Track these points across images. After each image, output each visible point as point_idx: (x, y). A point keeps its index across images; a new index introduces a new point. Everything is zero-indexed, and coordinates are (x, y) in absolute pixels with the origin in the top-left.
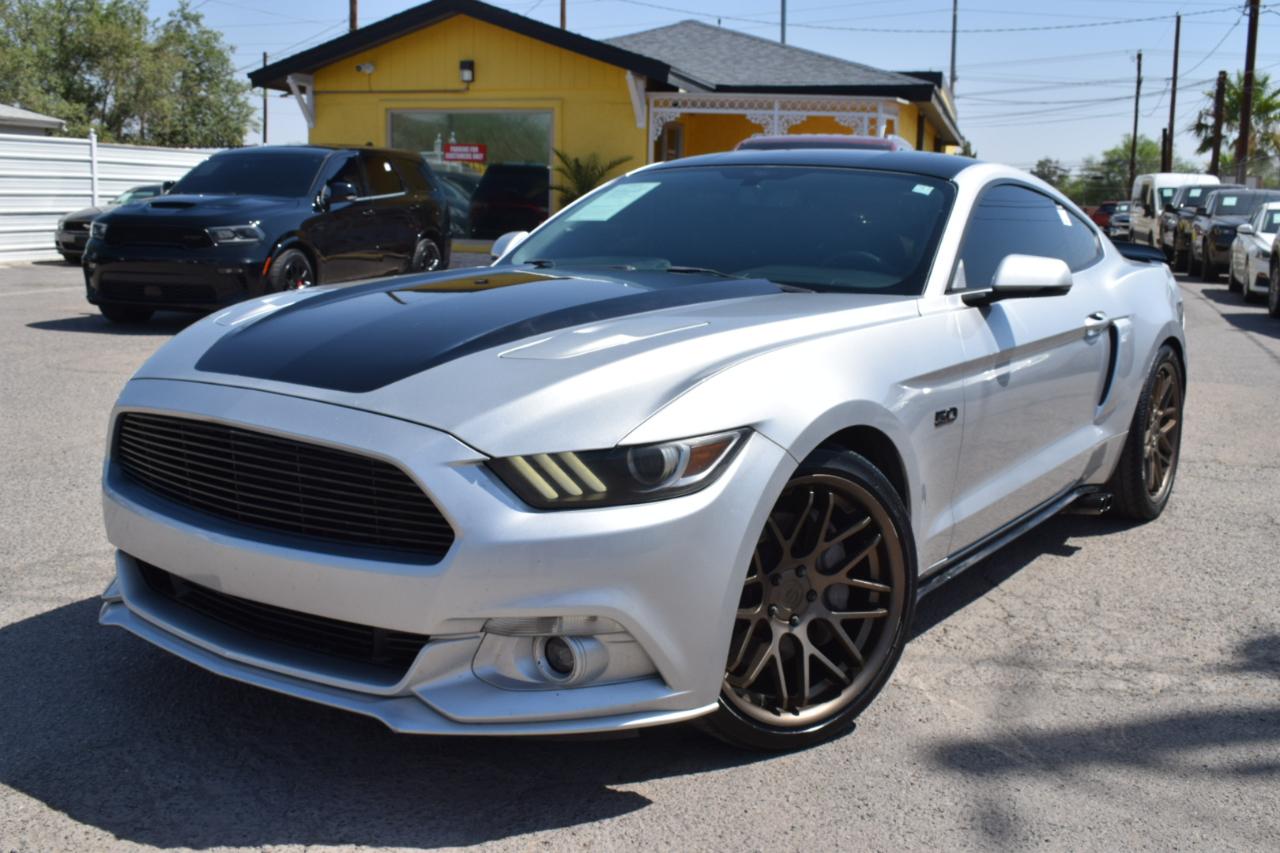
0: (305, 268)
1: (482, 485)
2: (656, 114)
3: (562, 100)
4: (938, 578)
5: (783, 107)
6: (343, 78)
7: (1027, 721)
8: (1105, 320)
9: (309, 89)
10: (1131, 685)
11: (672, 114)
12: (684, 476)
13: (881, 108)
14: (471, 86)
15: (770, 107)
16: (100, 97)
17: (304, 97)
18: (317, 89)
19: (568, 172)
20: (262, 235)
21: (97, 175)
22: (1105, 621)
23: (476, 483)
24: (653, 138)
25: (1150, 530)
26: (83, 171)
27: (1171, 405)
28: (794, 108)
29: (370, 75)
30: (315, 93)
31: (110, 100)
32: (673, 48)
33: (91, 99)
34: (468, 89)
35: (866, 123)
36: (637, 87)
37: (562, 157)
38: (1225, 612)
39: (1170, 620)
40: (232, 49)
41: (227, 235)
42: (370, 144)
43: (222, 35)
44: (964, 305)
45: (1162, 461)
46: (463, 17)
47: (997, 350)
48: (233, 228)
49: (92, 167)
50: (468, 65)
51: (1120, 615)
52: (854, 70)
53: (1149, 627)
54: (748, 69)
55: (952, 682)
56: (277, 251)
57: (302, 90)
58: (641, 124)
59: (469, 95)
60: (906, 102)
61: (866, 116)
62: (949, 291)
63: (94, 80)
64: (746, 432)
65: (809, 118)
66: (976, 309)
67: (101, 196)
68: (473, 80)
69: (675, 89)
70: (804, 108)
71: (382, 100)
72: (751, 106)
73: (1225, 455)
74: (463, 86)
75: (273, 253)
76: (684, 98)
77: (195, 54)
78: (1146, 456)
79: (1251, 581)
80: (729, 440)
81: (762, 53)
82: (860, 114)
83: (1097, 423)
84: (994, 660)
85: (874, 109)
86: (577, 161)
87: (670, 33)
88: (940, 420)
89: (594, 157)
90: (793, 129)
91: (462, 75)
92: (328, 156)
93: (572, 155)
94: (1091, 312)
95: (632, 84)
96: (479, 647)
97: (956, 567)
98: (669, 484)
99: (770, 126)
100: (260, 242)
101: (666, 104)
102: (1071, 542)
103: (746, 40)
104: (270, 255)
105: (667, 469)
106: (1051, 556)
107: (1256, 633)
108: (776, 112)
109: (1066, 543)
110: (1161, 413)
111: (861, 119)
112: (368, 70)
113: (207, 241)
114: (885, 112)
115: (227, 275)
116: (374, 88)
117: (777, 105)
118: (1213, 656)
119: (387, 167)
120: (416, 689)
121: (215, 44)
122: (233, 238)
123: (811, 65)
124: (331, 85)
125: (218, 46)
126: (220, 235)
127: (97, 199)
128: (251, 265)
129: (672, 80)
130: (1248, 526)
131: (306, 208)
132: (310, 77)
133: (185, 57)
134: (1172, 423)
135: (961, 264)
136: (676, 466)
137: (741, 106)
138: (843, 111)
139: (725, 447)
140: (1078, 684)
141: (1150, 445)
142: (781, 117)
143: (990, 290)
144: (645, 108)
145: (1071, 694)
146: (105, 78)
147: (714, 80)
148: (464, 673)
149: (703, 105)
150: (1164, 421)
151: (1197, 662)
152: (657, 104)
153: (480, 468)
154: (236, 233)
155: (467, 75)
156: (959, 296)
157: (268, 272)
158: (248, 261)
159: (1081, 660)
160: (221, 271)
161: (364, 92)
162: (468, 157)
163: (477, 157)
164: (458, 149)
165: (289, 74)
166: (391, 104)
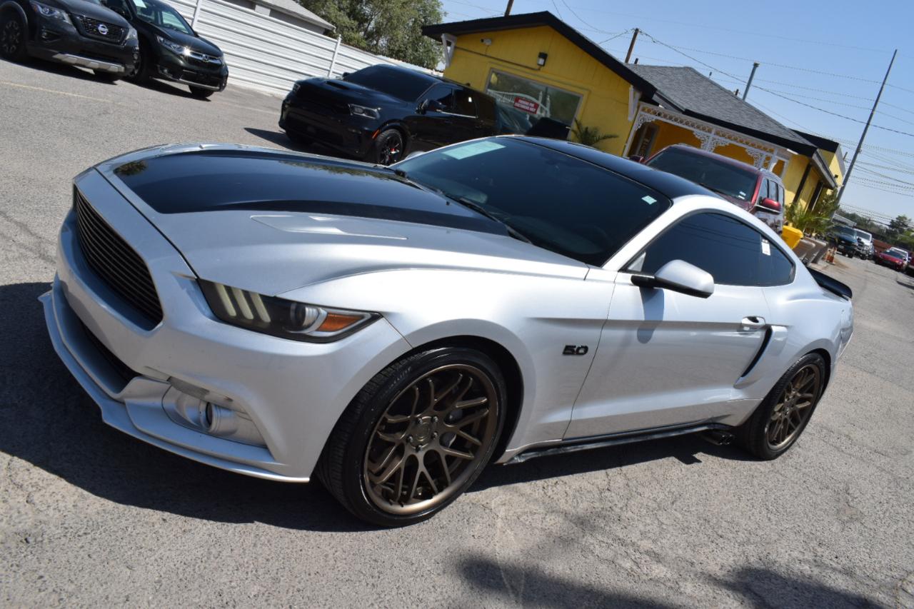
0: (399, 142)
1: (189, 293)
2: (641, 115)
3: (590, 92)
4: (555, 449)
5: (717, 134)
6: (472, 44)
7: (542, 563)
8: (761, 322)
9: (453, 44)
10: (635, 568)
11: (651, 118)
12: (318, 330)
13: (776, 152)
14: (542, 68)
15: (710, 131)
16: (368, 20)
17: (449, 48)
18: (457, 46)
19: (579, 133)
20: (378, 116)
21: (335, 61)
22: (665, 516)
23: (185, 290)
24: (635, 128)
25: (759, 467)
26: (329, 56)
27: (810, 391)
28: (723, 136)
29: (488, 46)
30: (456, 48)
31: (373, 23)
32: (672, 80)
33: (363, 20)
34: (539, 69)
35: (764, 158)
36: (634, 97)
37: (579, 125)
38: (752, 541)
39: (710, 532)
40: (445, 14)
41: (359, 111)
42: (468, 84)
43: (442, 4)
44: (631, 282)
45: (790, 425)
46: (548, 27)
47: (642, 318)
48: (364, 108)
49: (334, 55)
50: (543, 56)
51: (680, 516)
52: (772, 125)
53: (690, 531)
54: (709, 105)
55: (521, 519)
56: (385, 127)
57: (449, 44)
58: (630, 119)
59: (539, 73)
60: (796, 153)
61: (765, 154)
62: (624, 269)
63: (367, 10)
64: (375, 316)
65: (730, 144)
66: (638, 288)
67: (334, 72)
68: (544, 65)
69: (657, 104)
70: (729, 138)
71: (491, 62)
72: (698, 127)
73: (857, 435)
74: (537, 67)
75: (382, 128)
76: (661, 111)
77: (424, 11)
78: (774, 418)
79: (791, 526)
80: (362, 317)
81: (722, 99)
82: (762, 152)
83: (736, 387)
84: (566, 514)
85: (771, 151)
86: (587, 128)
87: (674, 72)
88: (567, 351)
89: (596, 129)
90: (718, 150)
91: (538, 61)
92: (436, 83)
93: (585, 125)
94: (752, 315)
95: (632, 93)
96: (168, 390)
97: (573, 447)
98: (306, 332)
99: (705, 143)
100: (376, 120)
101: (649, 111)
102: (698, 456)
103: (717, 88)
104: (379, 129)
105: (306, 322)
106: (676, 460)
107: (758, 563)
108: (712, 135)
109: (694, 455)
110: (799, 395)
111: (761, 155)
112: (487, 43)
113: (348, 111)
114: (778, 154)
115: (353, 133)
116: (488, 54)
117: (713, 132)
118: (714, 568)
119: (470, 100)
120: (127, 400)
121: (437, 8)
122: (362, 113)
123: (747, 115)
124: (465, 46)
125: (439, 10)
126: (356, 110)
127: (331, 73)
128: (366, 131)
129: (655, 98)
130: (827, 488)
131: (411, 110)
132: (456, 38)
133: (419, 11)
134: (807, 404)
135: (644, 255)
136: (314, 322)
137: (692, 126)
138: (752, 147)
139: (357, 320)
140: (601, 552)
141: (780, 412)
142: (714, 139)
143: (653, 277)
144: (636, 109)
145: (590, 557)
146: (373, 10)
147: (685, 106)
148: (157, 402)
149: (676, 120)
150: (801, 401)
151: (698, 568)
152: (643, 110)
153: (192, 282)
154: (364, 111)
155: (541, 61)
156: (630, 275)
157: (375, 137)
158: (366, 129)
159: (621, 537)
160: (349, 130)
161: (483, 55)
162: (527, 108)
163: (532, 110)
164: (524, 102)
165: (444, 33)
166: (494, 66)
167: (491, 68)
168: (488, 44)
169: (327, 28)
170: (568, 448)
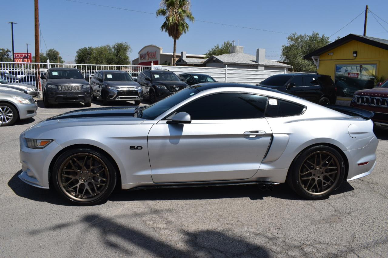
3: (380, 61)
6: (326, 57)
9: (318, 59)
14: (356, 58)
18: (320, 59)
50: (355, 52)
57: (316, 60)
59: (356, 60)
62: (164, 119)
68: (357, 56)
71: (335, 62)
74: (354, 58)
88: (132, 148)
92: (293, 76)
98: (38, 147)
116: (333, 59)
124: (323, 58)
136: (39, 144)
155: (355, 55)
156: (166, 121)
161: (330, 60)
162: (354, 76)
163: (356, 76)
164: (352, 74)
165: (312, 56)
166: (336, 63)
167: (335, 64)
168: (331, 55)
169: (289, 67)
170: (162, 187)
